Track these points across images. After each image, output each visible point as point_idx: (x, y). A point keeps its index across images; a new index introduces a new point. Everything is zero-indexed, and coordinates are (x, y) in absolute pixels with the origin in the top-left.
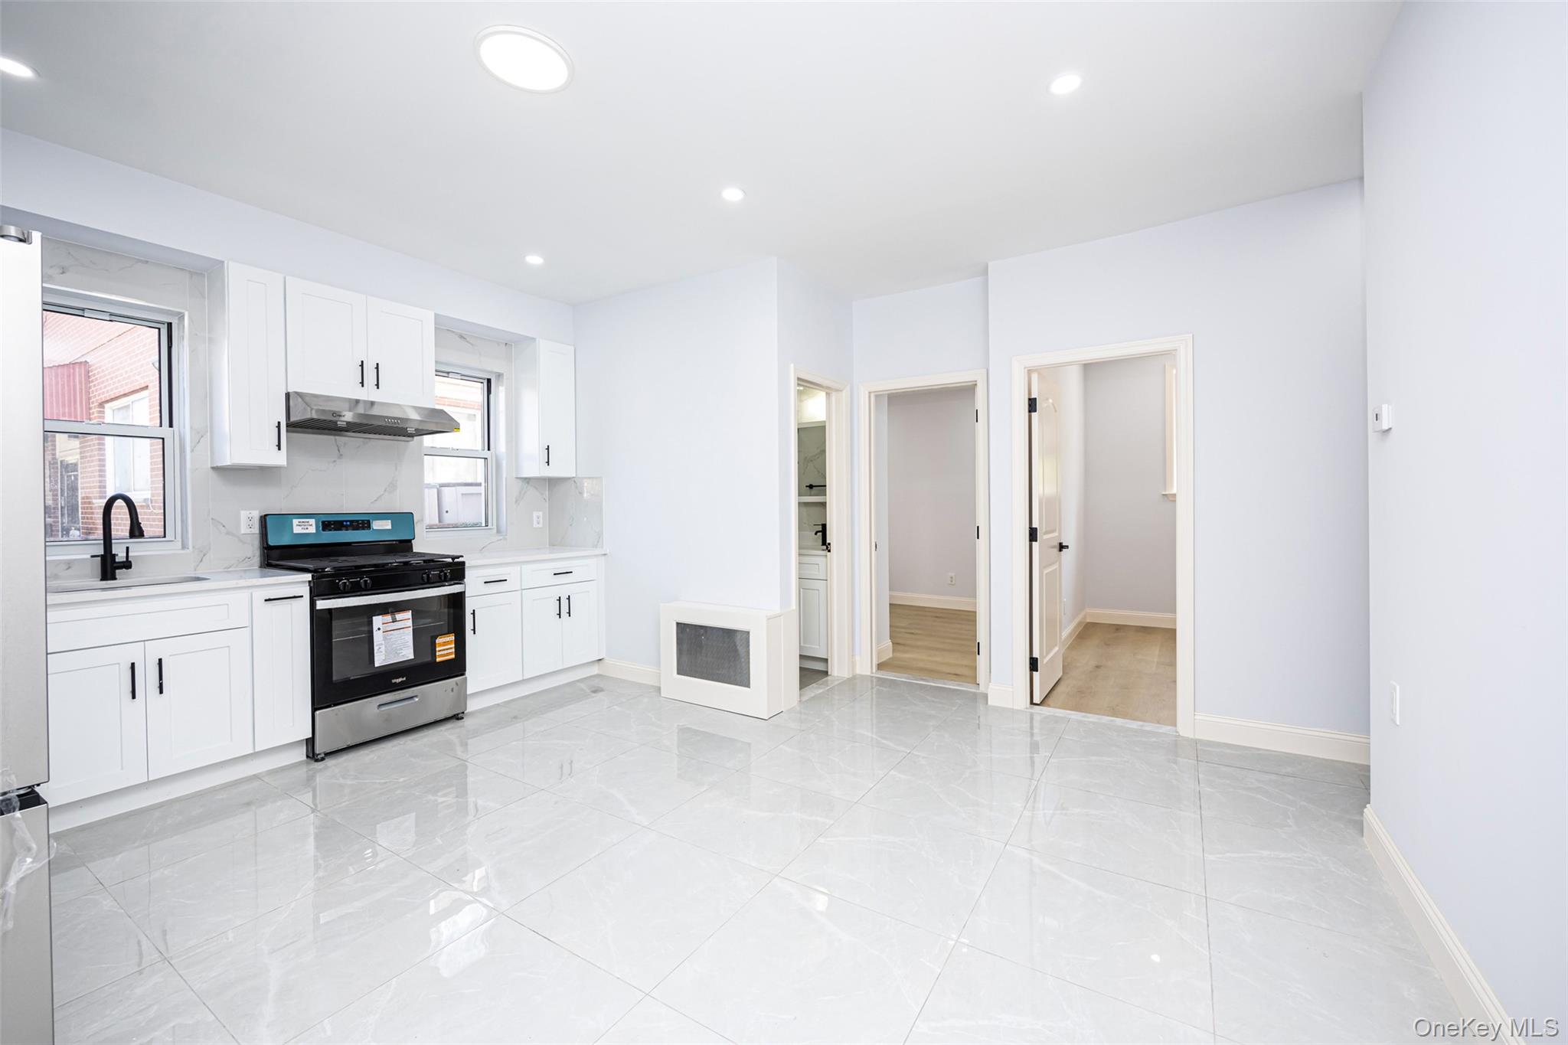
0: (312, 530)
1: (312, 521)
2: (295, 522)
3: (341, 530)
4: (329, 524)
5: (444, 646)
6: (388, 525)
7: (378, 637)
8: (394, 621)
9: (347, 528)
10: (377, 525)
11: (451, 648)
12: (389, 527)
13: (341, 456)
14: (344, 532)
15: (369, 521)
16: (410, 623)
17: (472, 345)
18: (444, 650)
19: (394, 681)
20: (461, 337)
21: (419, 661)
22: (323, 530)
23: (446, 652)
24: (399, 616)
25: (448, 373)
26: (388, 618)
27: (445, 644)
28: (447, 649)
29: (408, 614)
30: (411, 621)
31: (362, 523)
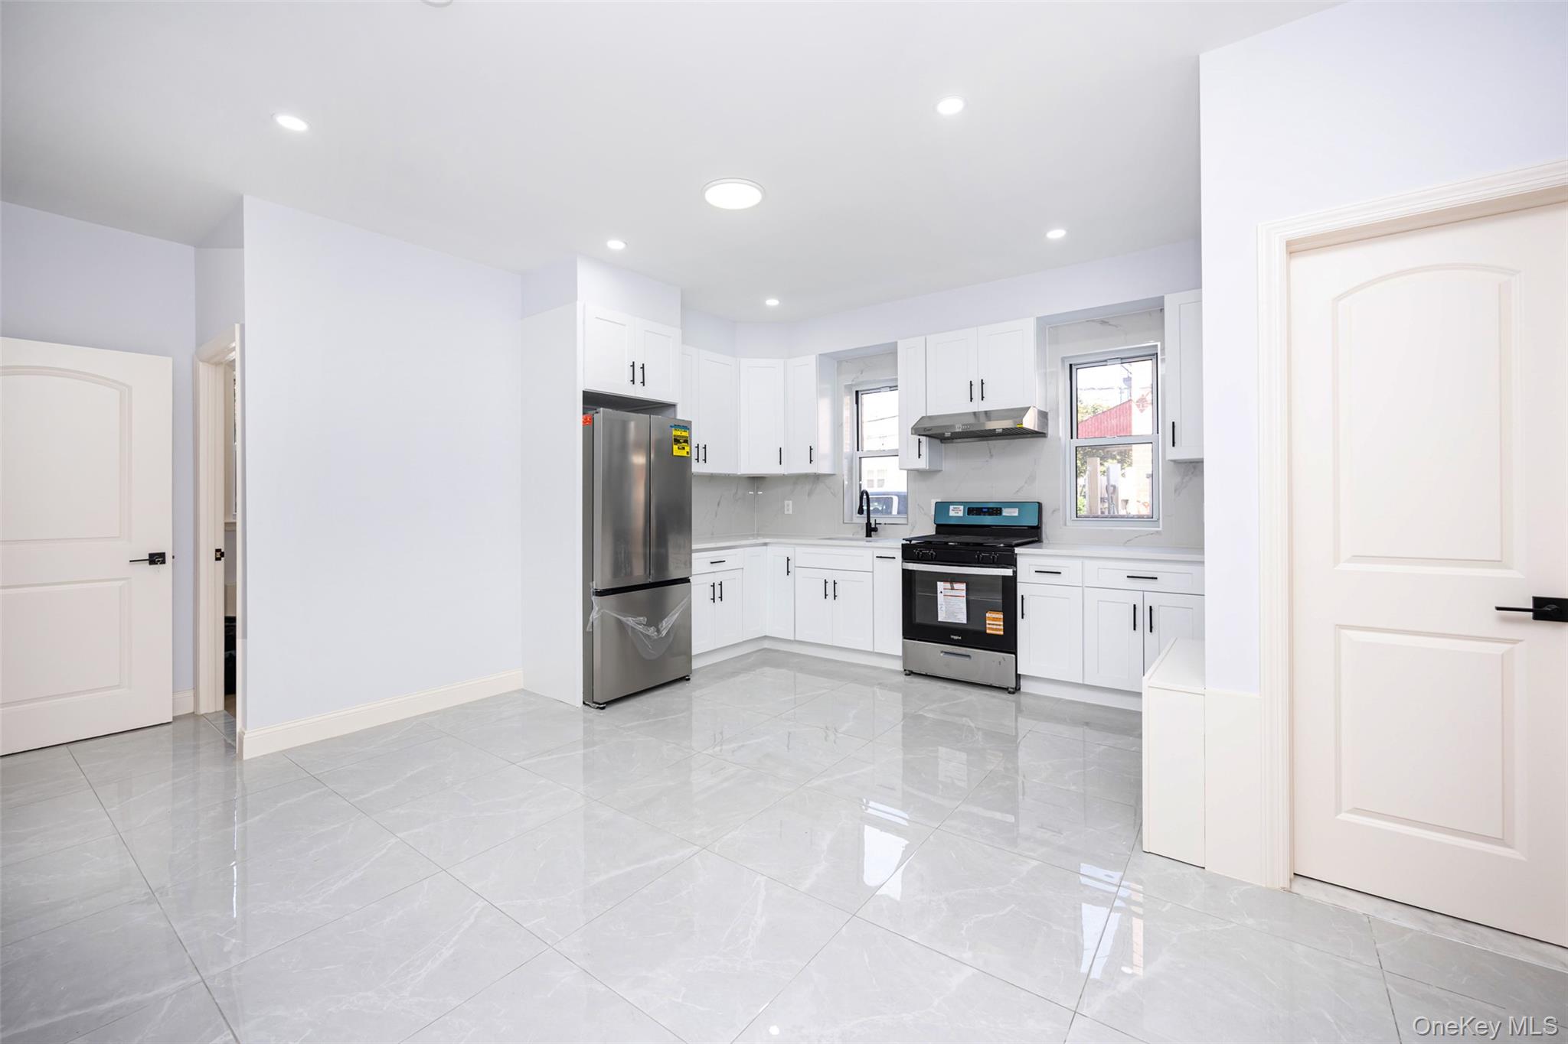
0: (961, 514)
1: (962, 507)
2: (951, 507)
3: (980, 515)
4: (973, 510)
5: (993, 620)
6: (1014, 512)
7: (940, 598)
8: (952, 589)
9: (985, 514)
10: (1006, 512)
11: (1000, 625)
12: (1016, 514)
13: (992, 456)
14: (982, 516)
15: (1001, 509)
16: (964, 593)
17: (1116, 326)
18: (993, 624)
19: (952, 637)
20: (1103, 322)
21: (970, 627)
22: (968, 514)
23: (995, 627)
24: (956, 586)
25: (1106, 361)
26: (948, 585)
27: (994, 619)
28: (997, 625)
29: (963, 586)
30: (965, 591)
31: (996, 511)
